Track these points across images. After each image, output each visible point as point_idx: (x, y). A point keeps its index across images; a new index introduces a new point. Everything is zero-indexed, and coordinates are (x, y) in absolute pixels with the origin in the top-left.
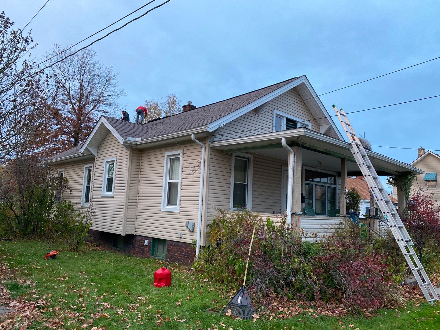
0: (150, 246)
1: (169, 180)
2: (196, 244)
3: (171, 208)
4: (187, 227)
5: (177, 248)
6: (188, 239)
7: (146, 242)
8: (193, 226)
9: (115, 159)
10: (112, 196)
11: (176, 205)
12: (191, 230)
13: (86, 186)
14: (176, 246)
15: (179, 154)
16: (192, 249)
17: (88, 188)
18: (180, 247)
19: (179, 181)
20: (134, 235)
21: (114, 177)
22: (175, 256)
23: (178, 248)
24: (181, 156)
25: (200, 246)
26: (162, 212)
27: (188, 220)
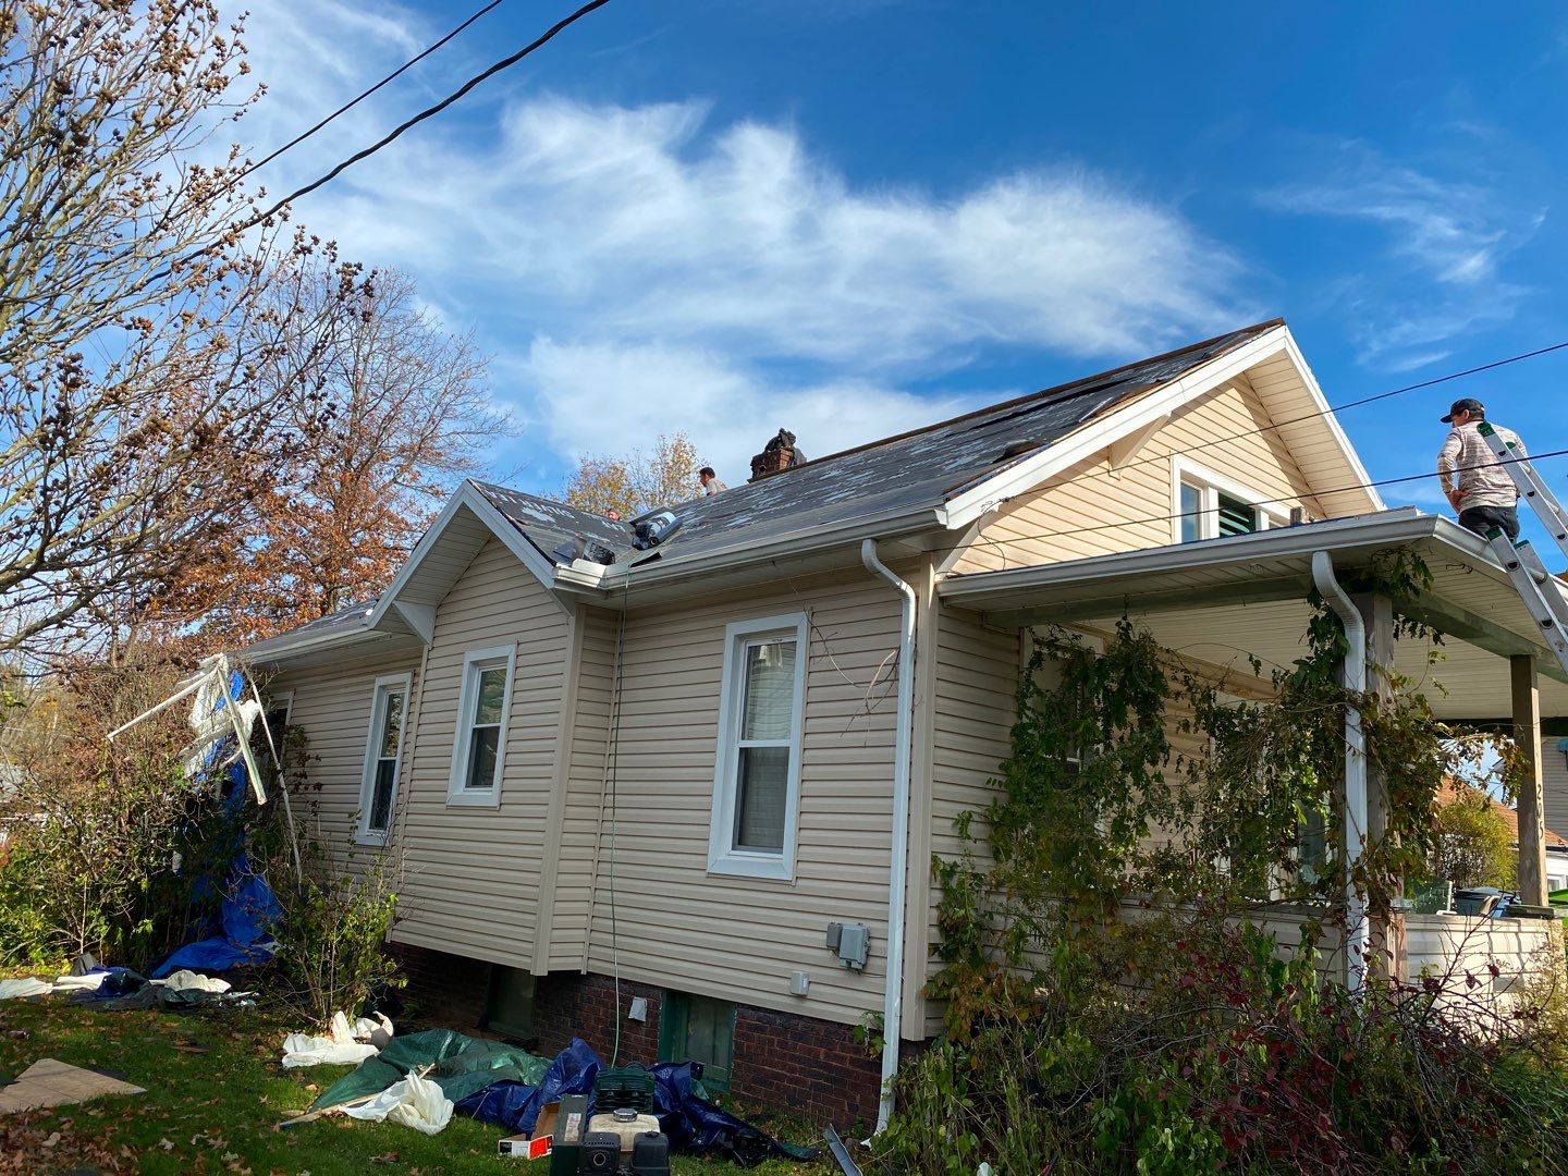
0: (654, 1025)
1: (743, 739)
2: (881, 1034)
3: (752, 862)
4: (837, 950)
5: (783, 1044)
6: (839, 1004)
7: (638, 1009)
8: (865, 949)
9: (509, 650)
10: (496, 804)
11: (778, 847)
12: (854, 965)
13: (380, 762)
14: (778, 1035)
15: (793, 630)
16: (857, 1051)
17: (386, 769)
18: (800, 1037)
19: (793, 744)
20: (583, 972)
21: (503, 725)
22: (777, 1076)
23: (790, 1042)
24: (801, 639)
25: (903, 1043)
26: (711, 876)
27: (837, 920)
